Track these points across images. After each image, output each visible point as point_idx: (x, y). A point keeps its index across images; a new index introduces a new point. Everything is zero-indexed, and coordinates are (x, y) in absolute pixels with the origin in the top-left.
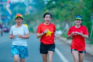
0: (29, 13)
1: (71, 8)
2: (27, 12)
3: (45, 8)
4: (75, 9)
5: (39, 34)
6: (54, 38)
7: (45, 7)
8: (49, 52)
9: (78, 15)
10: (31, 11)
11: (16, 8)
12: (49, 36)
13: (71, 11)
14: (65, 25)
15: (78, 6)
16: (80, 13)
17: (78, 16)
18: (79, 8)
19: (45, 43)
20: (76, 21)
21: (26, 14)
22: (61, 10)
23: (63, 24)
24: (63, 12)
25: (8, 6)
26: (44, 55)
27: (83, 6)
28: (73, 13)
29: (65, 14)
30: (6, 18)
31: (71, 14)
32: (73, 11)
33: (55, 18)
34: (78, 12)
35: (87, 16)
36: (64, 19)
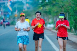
0: (26, 10)
1: (61, 5)
2: (24, 9)
4: (65, 6)
5: (33, 27)
6: (44, 29)
8: (40, 39)
10: (28, 8)
12: (40, 28)
16: (69, 10)
18: (68, 6)
19: (37, 32)
22: (53, 7)
23: (55, 19)
24: (55, 9)
25: (9, 4)
26: (36, 41)
29: (56, 11)
30: (7, 14)
31: (61, 11)
32: (63, 8)
33: (48, 14)
34: (67, 9)
36: (56, 14)
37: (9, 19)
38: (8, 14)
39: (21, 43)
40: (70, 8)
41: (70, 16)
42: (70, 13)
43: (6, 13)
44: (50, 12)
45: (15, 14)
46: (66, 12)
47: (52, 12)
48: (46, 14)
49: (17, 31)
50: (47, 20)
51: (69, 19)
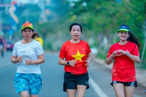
0: (45, 20)
1: (111, 13)
2: (42, 20)
3: (71, 13)
7: (70, 11)
9: (123, 25)
10: (49, 18)
11: (26, 13)
13: (111, 17)
14: (102, 40)
15: (123, 10)
17: (123, 27)
20: (120, 34)
21: (40, 22)
22: (96, 15)
23: (99, 38)
24: (100, 19)
25: (12, 10)
27: (131, 10)
28: (115, 20)
29: (101, 23)
30: (9, 29)
31: (112, 23)
32: (115, 18)
34: (122, 19)
35: (136, 25)
36: (101, 29)
38: (11, 29)
40: (128, 17)
44: (90, 24)
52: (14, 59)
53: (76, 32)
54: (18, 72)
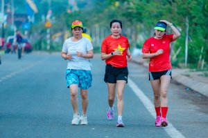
37: (30, 33)
39: (74, 83)
41: (193, 26)
42: (194, 17)
43: (20, 19)
44: (139, 14)
45: (46, 21)
46: (184, 16)
47: (145, 14)
48: (130, 20)
49: (66, 59)
50: (131, 37)
51: (191, 34)
52: (64, 56)
53: (116, 29)
54: (68, 68)
